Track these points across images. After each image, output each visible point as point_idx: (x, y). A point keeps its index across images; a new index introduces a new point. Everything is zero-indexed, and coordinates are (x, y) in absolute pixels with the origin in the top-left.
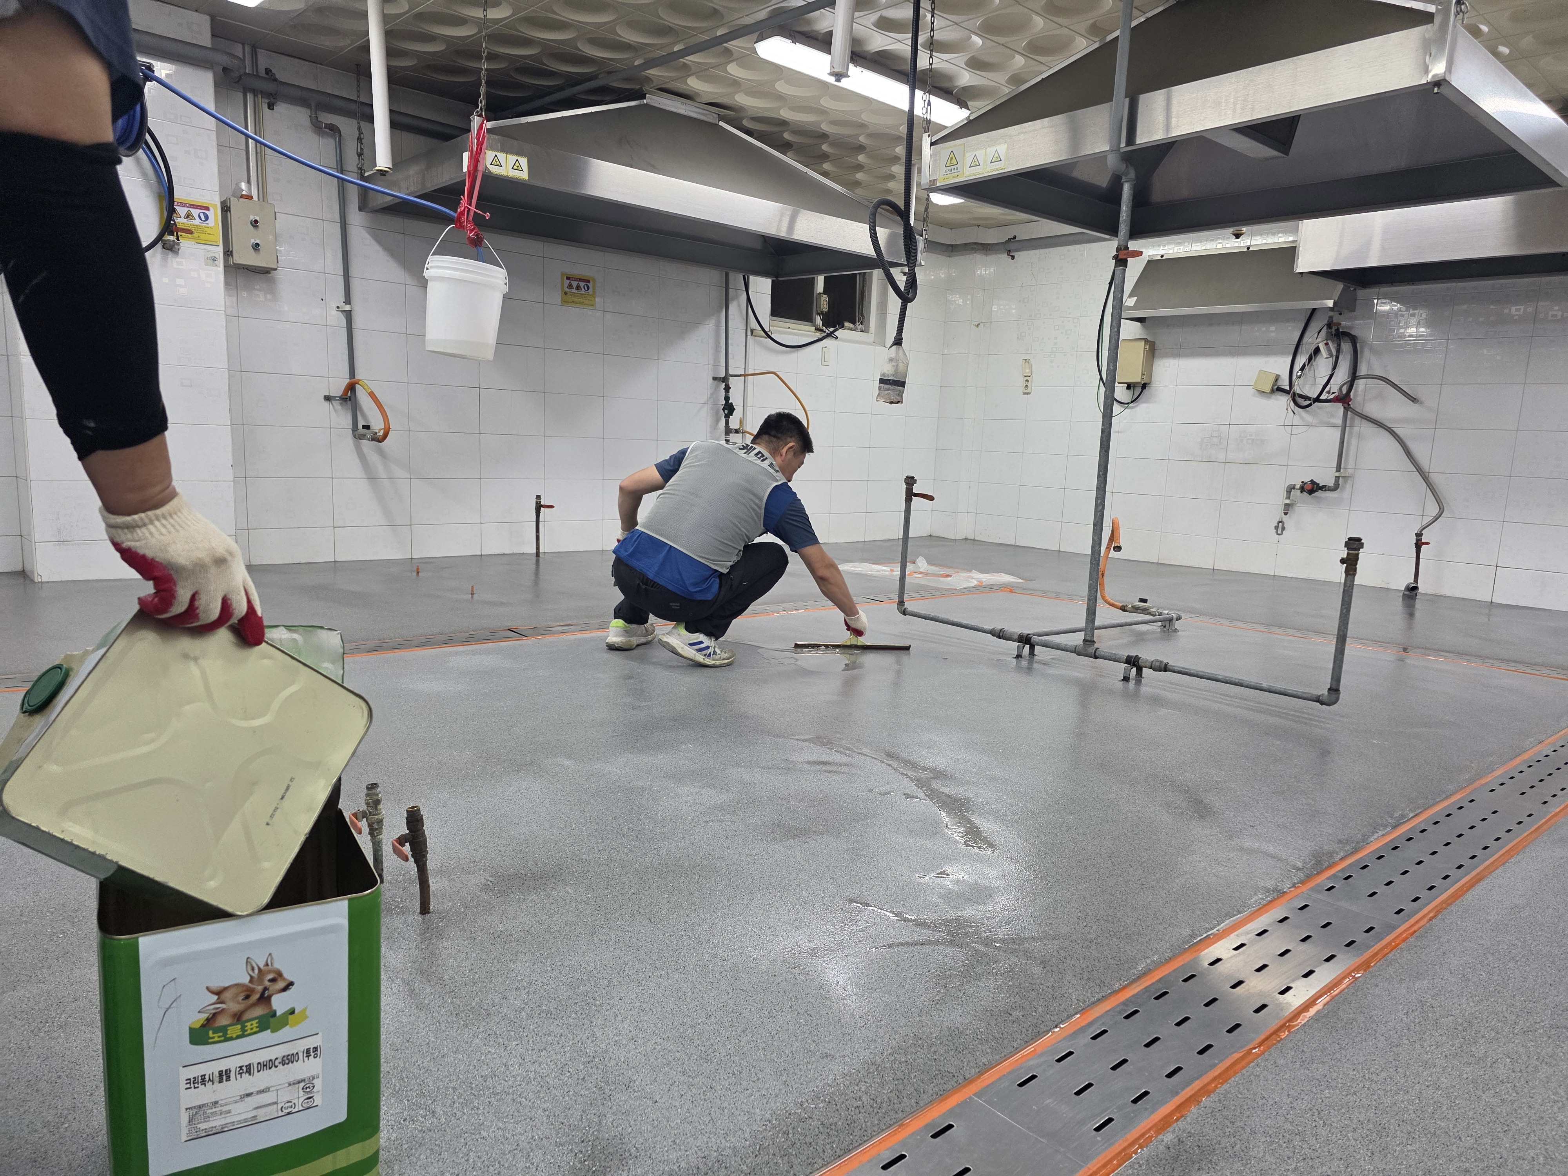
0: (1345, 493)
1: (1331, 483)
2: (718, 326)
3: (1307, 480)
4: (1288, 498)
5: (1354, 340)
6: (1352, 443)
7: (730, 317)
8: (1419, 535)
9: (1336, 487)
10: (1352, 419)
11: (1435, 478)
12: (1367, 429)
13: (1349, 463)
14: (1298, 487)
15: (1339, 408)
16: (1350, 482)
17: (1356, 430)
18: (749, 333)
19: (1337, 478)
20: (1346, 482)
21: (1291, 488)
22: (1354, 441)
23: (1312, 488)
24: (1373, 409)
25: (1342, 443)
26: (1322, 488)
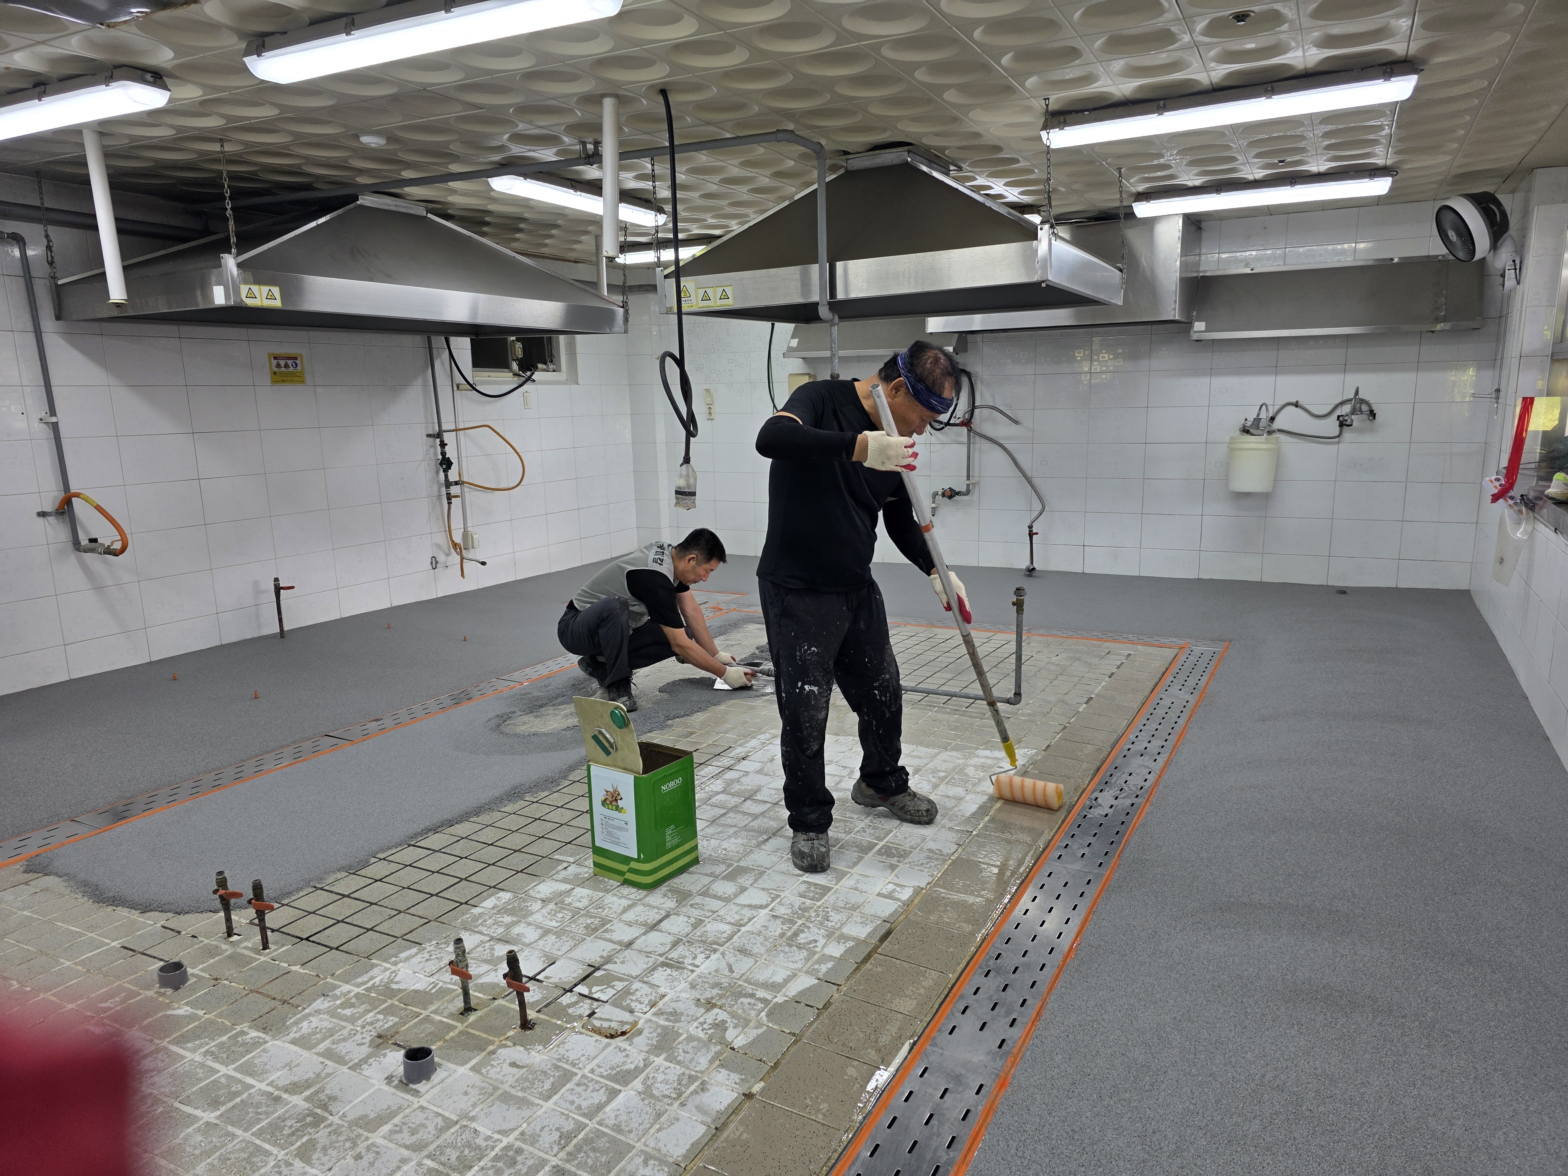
0: (974, 496)
1: (964, 489)
2: (425, 385)
3: (946, 488)
4: (934, 502)
5: (969, 375)
6: (976, 457)
7: (437, 375)
8: (1030, 527)
9: (968, 493)
10: (974, 437)
11: (1036, 481)
12: (986, 445)
13: (975, 472)
14: (940, 493)
15: (964, 430)
16: (977, 487)
17: (977, 446)
18: (455, 388)
19: (968, 485)
20: (974, 487)
21: (935, 494)
22: (977, 455)
23: (951, 494)
24: (988, 429)
25: (969, 457)
26: (958, 493)
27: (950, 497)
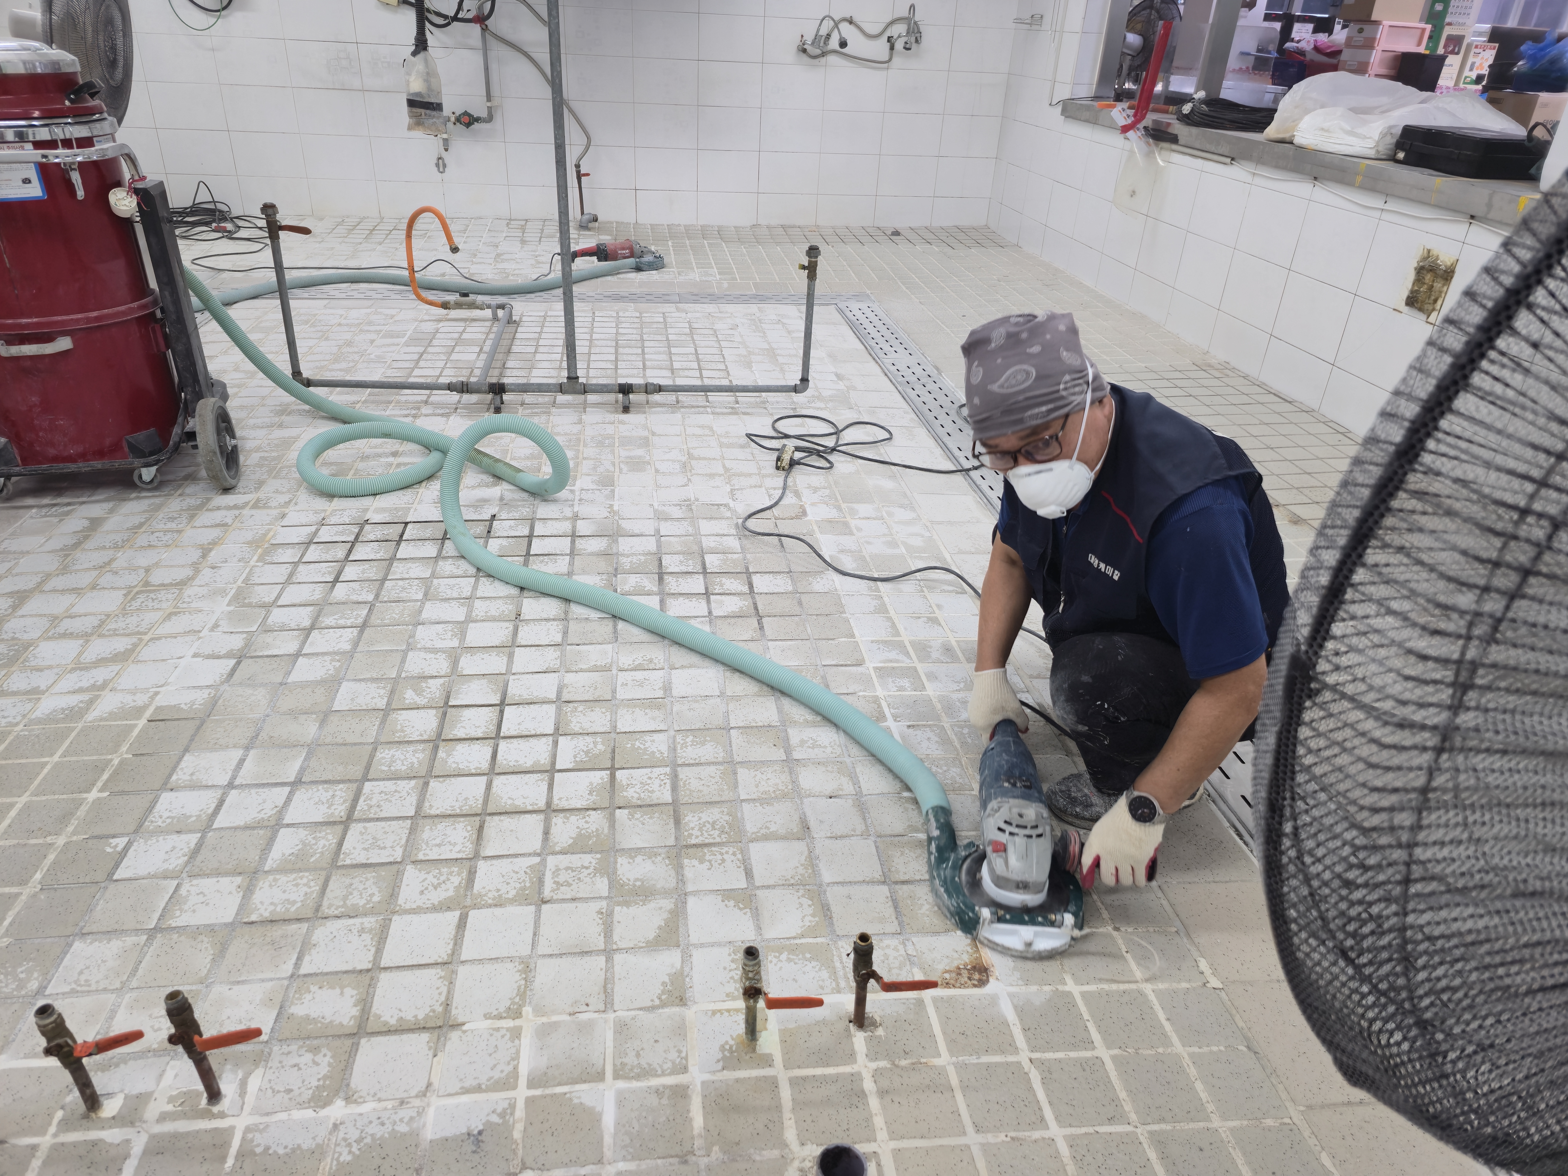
0: (497, 124)
1: (484, 114)
3: (462, 111)
6: (493, 67)
8: (578, 166)
9: (490, 119)
10: (492, 42)
12: (506, 52)
13: (496, 91)
14: (453, 119)
15: (476, 28)
16: (500, 112)
17: (494, 51)
19: (490, 108)
20: (495, 111)
23: (469, 120)
24: (507, 31)
25: (487, 69)
26: (477, 120)
27: (468, 125)
